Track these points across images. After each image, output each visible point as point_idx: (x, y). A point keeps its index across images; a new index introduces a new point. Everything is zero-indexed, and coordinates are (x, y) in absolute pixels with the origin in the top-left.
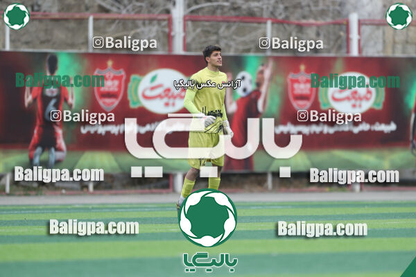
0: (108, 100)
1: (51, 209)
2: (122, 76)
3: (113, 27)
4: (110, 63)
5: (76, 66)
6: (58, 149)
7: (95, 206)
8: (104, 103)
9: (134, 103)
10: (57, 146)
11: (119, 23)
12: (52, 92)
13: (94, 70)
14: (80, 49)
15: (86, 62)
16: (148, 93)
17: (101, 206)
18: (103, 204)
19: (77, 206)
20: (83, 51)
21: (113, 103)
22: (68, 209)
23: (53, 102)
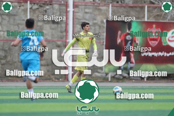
0: (153, 42)
1: (128, 88)
2: (159, 31)
3: (156, 10)
4: (154, 26)
5: (140, 27)
6: (132, 63)
7: (146, 87)
8: (152, 43)
9: (164, 43)
10: (131, 61)
11: (158, 8)
12: (129, 38)
13: (147, 29)
14: (141, 20)
15: (144, 25)
16: (171, 39)
17: (149, 87)
18: (150, 86)
19: (139, 87)
20: (143, 20)
21: (155, 43)
22: (135, 88)
23: (129, 42)
